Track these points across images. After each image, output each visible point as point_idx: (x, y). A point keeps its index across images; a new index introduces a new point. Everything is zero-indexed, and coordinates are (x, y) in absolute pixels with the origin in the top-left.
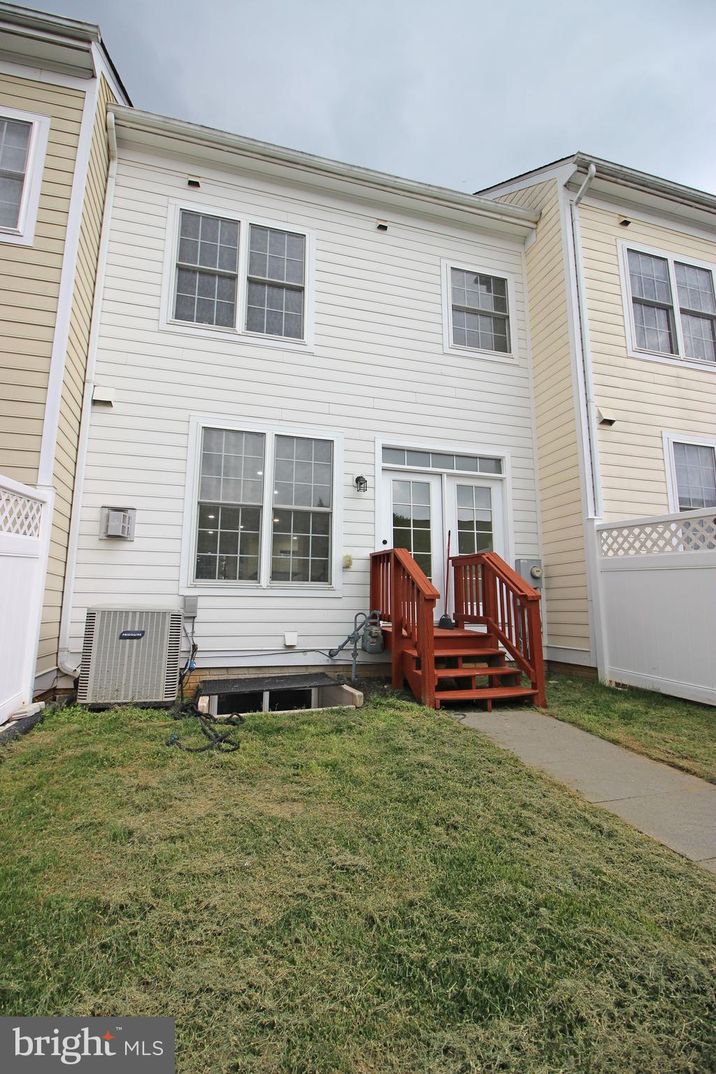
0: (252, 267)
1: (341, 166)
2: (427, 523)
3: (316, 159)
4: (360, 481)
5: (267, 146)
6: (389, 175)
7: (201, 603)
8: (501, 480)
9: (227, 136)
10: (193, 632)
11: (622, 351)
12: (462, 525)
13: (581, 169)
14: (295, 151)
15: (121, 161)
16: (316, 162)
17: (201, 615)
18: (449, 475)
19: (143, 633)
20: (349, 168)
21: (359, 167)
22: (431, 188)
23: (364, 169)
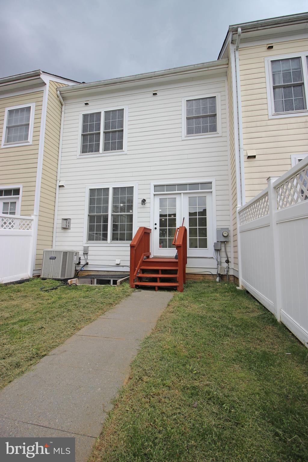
0: (106, 128)
1: (132, 77)
2: (175, 215)
3: (122, 79)
4: (144, 201)
5: (105, 81)
6: (151, 73)
7: (90, 249)
8: (211, 192)
9: (91, 83)
10: (87, 258)
11: (266, 117)
12: (190, 214)
13: (234, 33)
14: (114, 79)
15: (66, 105)
16: (122, 80)
17: (90, 253)
18: (184, 193)
19: (56, 257)
20: (135, 77)
21: (139, 75)
22: (170, 70)
23: (141, 74)
